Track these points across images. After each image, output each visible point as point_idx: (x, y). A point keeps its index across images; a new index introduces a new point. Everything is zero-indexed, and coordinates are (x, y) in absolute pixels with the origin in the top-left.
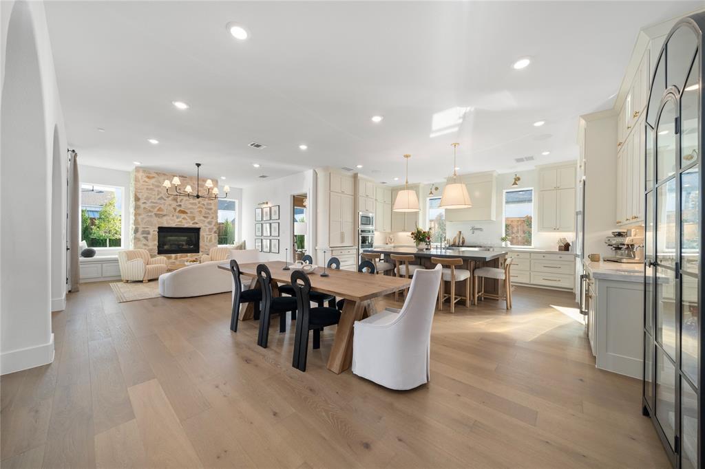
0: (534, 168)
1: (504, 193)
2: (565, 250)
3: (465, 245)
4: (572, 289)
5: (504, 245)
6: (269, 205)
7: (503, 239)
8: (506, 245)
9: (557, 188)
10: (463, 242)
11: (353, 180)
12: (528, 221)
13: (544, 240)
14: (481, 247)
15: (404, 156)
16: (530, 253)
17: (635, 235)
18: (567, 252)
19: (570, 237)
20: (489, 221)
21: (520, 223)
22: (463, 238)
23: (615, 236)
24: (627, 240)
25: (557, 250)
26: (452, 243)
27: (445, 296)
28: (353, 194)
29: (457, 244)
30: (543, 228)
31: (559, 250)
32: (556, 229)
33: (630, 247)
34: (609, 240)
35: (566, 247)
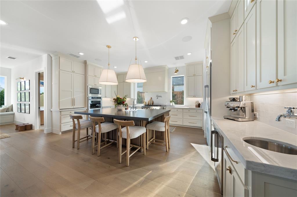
0: (184, 65)
1: (171, 79)
2: (198, 107)
3: (154, 105)
4: (202, 127)
5: (171, 105)
6: (25, 80)
7: (171, 102)
8: (172, 105)
9: (194, 75)
10: (153, 103)
11: (84, 65)
12: (182, 93)
13: (189, 102)
14: (161, 106)
15: (107, 46)
16: (183, 109)
17: (245, 101)
18: (199, 108)
19: (200, 100)
20: (164, 92)
21: (180, 94)
22: (153, 101)
23: (231, 101)
24: (241, 105)
25: (195, 107)
26: (147, 104)
27: (131, 146)
28: (84, 74)
29: (150, 104)
30: (189, 96)
31: (196, 107)
32: (194, 96)
33: (243, 109)
34: (228, 104)
35: (199, 106)
